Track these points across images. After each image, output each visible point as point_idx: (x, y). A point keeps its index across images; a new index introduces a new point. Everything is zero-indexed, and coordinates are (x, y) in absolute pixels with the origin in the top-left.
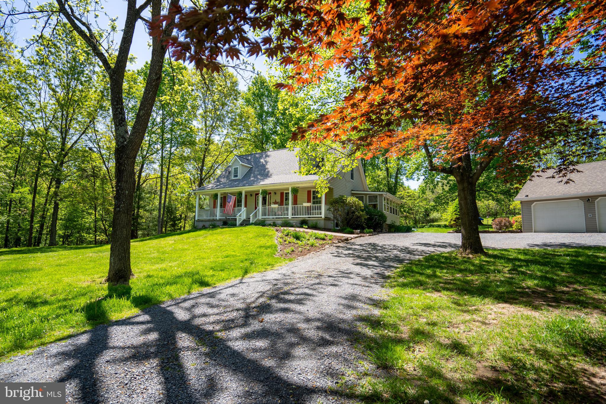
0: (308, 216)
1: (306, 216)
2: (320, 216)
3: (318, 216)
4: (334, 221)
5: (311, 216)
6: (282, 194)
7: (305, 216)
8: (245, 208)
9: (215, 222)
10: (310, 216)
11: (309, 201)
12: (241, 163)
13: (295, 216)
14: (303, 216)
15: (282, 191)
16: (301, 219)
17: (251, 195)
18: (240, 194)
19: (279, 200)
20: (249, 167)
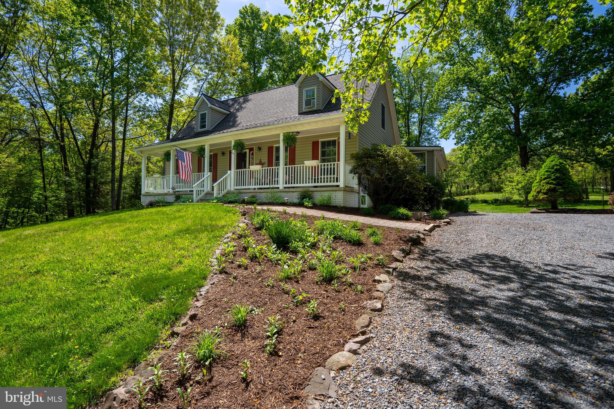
0: (314, 184)
1: (311, 185)
2: (335, 184)
3: (332, 184)
4: (359, 193)
5: (319, 184)
6: (270, 149)
7: (307, 185)
8: (209, 173)
9: (165, 197)
10: (316, 184)
11: (315, 157)
12: (210, 105)
13: (290, 185)
14: (304, 185)
15: (270, 145)
16: (302, 189)
17: (223, 154)
18: (202, 150)
19: (265, 160)
20: (225, 114)
